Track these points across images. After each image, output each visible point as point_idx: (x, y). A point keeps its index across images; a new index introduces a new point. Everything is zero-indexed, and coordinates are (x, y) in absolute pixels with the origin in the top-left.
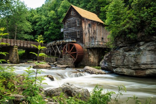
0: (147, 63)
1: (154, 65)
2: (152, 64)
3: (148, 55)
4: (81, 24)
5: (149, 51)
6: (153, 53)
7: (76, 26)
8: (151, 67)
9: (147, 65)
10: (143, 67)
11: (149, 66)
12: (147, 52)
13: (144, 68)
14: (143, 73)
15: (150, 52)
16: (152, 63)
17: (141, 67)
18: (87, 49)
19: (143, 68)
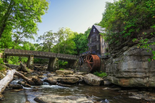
0: (129, 70)
1: (138, 73)
2: (135, 72)
3: (129, 61)
4: (99, 38)
5: (130, 56)
6: (135, 58)
7: (96, 41)
8: (135, 76)
9: (129, 73)
10: (125, 74)
11: (133, 74)
12: (128, 58)
13: (127, 77)
14: (127, 82)
15: (132, 57)
16: (135, 70)
17: (123, 75)
18: (103, 59)
19: (125, 76)
